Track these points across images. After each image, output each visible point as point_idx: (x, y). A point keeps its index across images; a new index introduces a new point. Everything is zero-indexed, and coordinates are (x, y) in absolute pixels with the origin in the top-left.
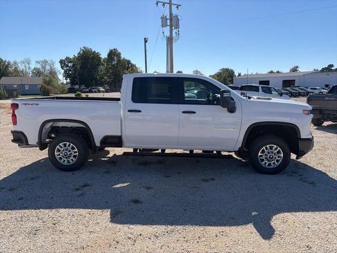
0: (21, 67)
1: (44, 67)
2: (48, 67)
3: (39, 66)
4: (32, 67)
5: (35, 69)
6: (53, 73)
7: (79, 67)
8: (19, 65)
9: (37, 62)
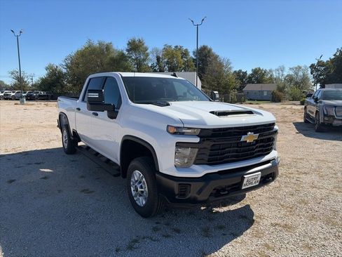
0: (275, 75)
1: (297, 74)
2: (301, 73)
3: (291, 73)
4: (285, 74)
5: (287, 76)
6: (305, 79)
7: (332, 71)
8: (274, 73)
9: (290, 69)
